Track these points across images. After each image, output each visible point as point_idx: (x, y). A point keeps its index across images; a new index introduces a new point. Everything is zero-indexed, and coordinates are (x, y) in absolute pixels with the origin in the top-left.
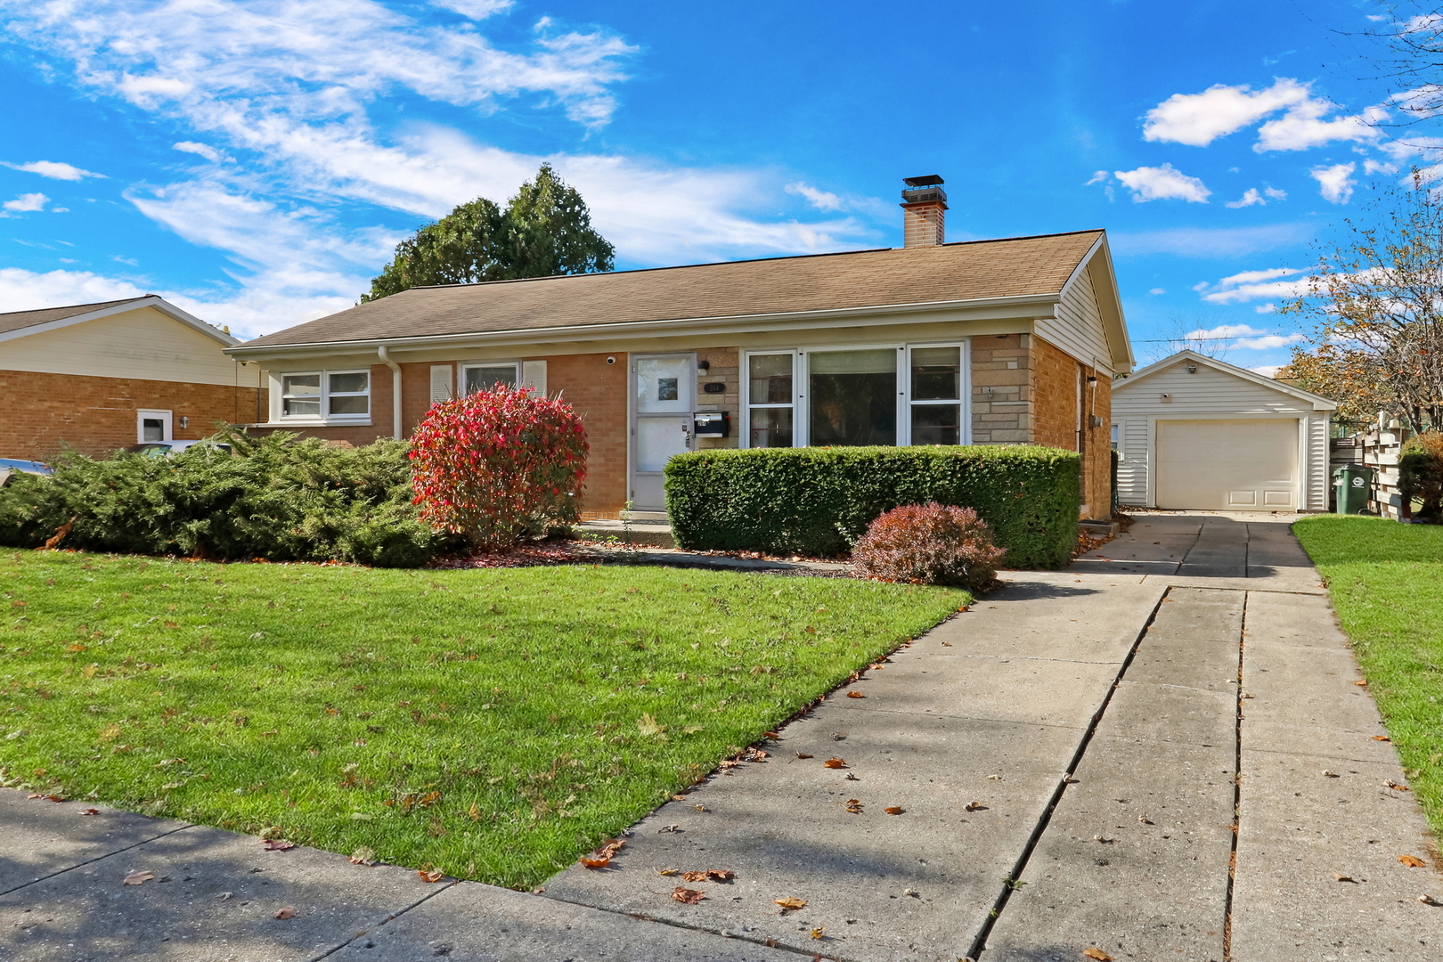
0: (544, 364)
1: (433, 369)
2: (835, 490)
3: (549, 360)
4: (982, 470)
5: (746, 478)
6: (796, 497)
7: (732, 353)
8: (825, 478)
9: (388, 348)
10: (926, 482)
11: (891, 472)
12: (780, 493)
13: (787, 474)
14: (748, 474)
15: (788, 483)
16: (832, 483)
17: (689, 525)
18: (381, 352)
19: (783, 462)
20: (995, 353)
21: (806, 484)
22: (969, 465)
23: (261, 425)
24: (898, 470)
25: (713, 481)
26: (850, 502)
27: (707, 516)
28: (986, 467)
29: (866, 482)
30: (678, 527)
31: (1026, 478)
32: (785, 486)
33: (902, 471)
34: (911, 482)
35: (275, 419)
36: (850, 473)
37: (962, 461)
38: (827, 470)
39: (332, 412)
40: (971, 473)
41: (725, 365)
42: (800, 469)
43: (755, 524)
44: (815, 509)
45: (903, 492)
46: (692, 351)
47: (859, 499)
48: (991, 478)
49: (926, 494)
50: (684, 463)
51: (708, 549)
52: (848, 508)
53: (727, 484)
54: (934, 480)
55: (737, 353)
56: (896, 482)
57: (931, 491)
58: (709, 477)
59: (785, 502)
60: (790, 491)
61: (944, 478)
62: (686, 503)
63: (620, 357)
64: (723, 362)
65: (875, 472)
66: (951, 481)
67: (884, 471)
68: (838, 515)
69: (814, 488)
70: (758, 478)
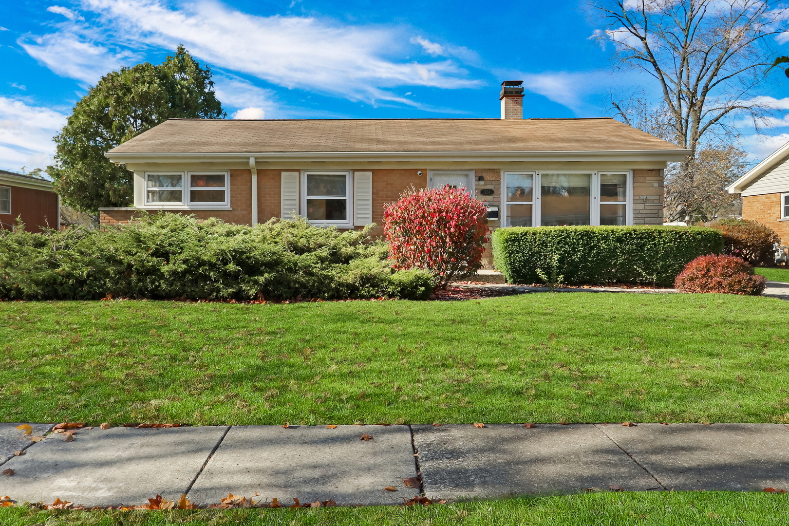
0: (370, 174)
1: (283, 174)
2: (610, 249)
3: (373, 171)
4: (689, 237)
5: (559, 243)
6: (588, 253)
7: (496, 172)
8: (605, 242)
9: (256, 158)
10: (660, 244)
11: (641, 238)
12: (579, 251)
13: (583, 240)
14: (561, 240)
15: (584, 245)
16: (608, 245)
17: (521, 270)
18: (252, 161)
19: (580, 234)
20: (647, 178)
21: (595, 246)
22: (682, 235)
23: (129, 209)
24: (645, 238)
25: (539, 245)
26: (619, 256)
27: (534, 264)
28: (691, 236)
29: (628, 244)
30: (513, 272)
31: (710, 242)
32: (582, 247)
33: (648, 239)
34: (652, 244)
35: (140, 203)
36: (619, 240)
37: (679, 233)
38: (606, 238)
39: (192, 200)
40: (683, 239)
41: (493, 179)
42: (590, 238)
43: (563, 268)
44: (598, 259)
45: (648, 250)
46: (470, 170)
47: (624, 254)
48: (694, 242)
49: (660, 250)
50: (518, 235)
51: (531, 284)
52: (617, 258)
53: (546, 246)
54: (665, 243)
55: (500, 172)
56: (644, 245)
57: (663, 249)
58: (536, 242)
59: (582, 256)
60: (585, 249)
61: (671, 242)
62: (521, 257)
63: (424, 172)
64: (492, 177)
65: (633, 239)
66: (675, 244)
67: (638, 238)
68: (611, 262)
69: (599, 248)
70: (566, 243)
